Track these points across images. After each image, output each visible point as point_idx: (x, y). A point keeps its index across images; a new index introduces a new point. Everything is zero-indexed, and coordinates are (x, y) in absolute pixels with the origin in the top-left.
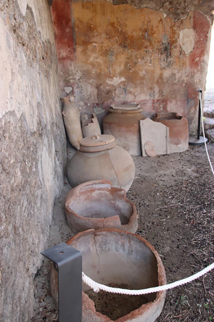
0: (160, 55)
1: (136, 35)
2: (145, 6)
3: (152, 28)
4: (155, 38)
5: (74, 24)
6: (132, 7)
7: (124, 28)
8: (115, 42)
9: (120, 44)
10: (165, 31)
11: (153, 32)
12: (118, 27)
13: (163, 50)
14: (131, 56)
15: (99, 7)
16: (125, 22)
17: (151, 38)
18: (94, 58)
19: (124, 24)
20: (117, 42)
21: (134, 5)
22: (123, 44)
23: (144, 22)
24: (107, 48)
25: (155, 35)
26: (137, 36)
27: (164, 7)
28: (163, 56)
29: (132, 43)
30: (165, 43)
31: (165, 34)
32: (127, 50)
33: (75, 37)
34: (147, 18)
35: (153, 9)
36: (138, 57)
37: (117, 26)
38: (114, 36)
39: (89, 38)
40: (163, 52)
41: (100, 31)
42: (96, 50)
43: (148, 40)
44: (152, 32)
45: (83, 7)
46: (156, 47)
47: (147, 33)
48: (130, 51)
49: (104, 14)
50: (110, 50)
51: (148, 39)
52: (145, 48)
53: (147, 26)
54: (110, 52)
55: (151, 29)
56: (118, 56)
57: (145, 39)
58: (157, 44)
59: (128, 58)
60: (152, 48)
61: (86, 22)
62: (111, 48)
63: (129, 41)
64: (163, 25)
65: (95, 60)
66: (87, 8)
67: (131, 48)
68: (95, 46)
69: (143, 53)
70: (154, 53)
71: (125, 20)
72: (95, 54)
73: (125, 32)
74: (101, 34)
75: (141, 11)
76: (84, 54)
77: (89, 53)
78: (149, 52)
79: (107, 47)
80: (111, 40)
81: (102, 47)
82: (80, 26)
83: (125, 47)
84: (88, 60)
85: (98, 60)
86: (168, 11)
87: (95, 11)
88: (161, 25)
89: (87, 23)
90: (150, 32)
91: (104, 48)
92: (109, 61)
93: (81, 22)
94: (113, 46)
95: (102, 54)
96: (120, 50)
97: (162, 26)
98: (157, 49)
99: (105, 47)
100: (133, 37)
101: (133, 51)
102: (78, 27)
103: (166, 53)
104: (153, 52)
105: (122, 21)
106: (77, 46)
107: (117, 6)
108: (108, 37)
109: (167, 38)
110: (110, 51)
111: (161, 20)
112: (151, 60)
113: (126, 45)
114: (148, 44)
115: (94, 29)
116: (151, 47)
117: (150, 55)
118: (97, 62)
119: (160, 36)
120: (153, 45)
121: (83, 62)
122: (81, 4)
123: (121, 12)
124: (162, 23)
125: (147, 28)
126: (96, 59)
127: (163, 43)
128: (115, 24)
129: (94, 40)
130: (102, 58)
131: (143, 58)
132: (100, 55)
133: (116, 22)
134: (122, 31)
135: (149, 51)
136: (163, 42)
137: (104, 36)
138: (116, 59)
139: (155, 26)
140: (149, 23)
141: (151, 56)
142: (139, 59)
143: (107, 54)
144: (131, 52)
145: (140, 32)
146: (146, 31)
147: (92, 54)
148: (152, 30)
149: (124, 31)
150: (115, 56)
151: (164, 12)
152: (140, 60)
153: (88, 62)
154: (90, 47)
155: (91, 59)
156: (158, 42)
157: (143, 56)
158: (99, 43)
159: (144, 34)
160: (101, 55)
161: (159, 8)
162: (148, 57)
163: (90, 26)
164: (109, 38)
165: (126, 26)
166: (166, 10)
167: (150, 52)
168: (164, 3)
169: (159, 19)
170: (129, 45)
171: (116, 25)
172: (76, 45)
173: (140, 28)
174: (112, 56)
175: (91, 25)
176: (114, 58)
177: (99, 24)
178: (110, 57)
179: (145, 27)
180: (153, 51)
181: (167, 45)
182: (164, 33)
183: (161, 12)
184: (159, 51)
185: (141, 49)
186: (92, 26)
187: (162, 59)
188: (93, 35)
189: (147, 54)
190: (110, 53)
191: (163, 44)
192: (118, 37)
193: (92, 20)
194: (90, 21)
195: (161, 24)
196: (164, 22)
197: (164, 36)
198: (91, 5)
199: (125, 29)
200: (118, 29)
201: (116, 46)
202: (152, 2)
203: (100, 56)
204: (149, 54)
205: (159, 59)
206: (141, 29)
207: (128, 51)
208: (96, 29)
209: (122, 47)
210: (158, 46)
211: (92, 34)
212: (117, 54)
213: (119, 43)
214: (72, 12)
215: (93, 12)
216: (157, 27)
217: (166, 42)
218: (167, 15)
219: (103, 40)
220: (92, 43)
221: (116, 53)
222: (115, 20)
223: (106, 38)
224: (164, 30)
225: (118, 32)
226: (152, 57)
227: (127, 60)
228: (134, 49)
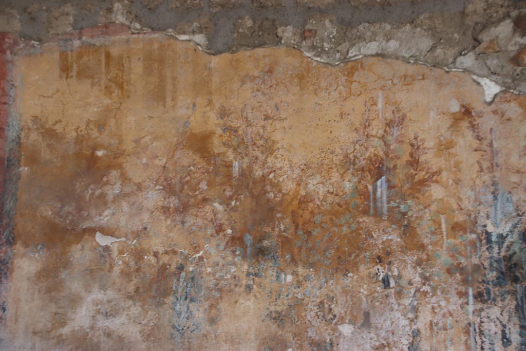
0: (471, 308)
1: (322, 190)
2: (373, 47)
3: (411, 155)
4: (434, 207)
5: (19, 144)
6: (302, 57)
7: (262, 157)
8: (210, 231)
9: (236, 241)
10: (493, 167)
11: (421, 175)
12: (230, 155)
13: (492, 275)
14: (297, 305)
15: (137, 68)
16: (264, 127)
17: (411, 207)
18: (98, 312)
19: (261, 137)
20: (220, 229)
21: (313, 48)
22: (249, 239)
23: (367, 125)
24: (165, 259)
25: (436, 192)
26: (330, 199)
27: (483, 45)
28: (495, 312)
29: (300, 232)
30: (502, 237)
31: (494, 184)
32: (272, 273)
33: (9, 205)
34: (380, 105)
35: (416, 62)
36: (337, 310)
37: (222, 149)
38: (205, 200)
39: (80, 209)
40: (495, 291)
41: (136, 174)
42: (111, 267)
43: (392, 220)
44: (413, 177)
45: (65, 69)
46: (444, 258)
47: (388, 181)
48: (289, 278)
49: (159, 95)
50: (181, 268)
51: (390, 210)
52: (380, 260)
53: (386, 144)
54: (182, 283)
55: (406, 158)
56: (223, 305)
57: (378, 214)
58: (448, 242)
59: (278, 318)
60: (419, 263)
61: (74, 134)
62: (186, 258)
63: (284, 225)
64: (479, 138)
65: (102, 323)
66: (81, 75)
67: (294, 261)
68: (107, 249)
69: (364, 291)
70: (434, 289)
71: (267, 118)
72: (103, 288)
73: (264, 178)
74: (139, 187)
75: (351, 73)
76: (49, 291)
77: (75, 285)
78: (404, 282)
79: (166, 252)
80: (190, 220)
81: (139, 255)
82: (46, 155)
83: (260, 253)
84: (63, 324)
85: (116, 324)
86: (509, 68)
87: (120, 85)
88: (465, 140)
89: (79, 140)
90: (401, 173)
91: (153, 260)
92: (174, 327)
93: (50, 134)
94: (196, 249)
95: (137, 290)
96: (233, 269)
97: (475, 144)
98: (449, 271)
99: (156, 255)
100: (305, 201)
101: (307, 278)
102: (33, 160)
103: (514, 293)
104: (426, 288)
105: (249, 124)
106: (19, 248)
107: (226, 56)
108: (173, 202)
109: (511, 208)
110: (183, 274)
111: (467, 112)
112: (416, 334)
113: (266, 243)
114: (395, 238)
115: (109, 167)
116: (411, 258)
117: (407, 302)
118: (109, 335)
119: (467, 193)
120: (422, 247)
121: (35, 333)
122: (57, 56)
123: (243, 82)
124: (473, 127)
125: (387, 154)
126: (106, 315)
127: (488, 234)
128: (216, 141)
129: (105, 218)
130: (135, 310)
131: (367, 322)
132: (130, 298)
133: (219, 131)
134: (245, 174)
135: (400, 277)
136: (490, 228)
137: (153, 198)
138: (212, 321)
139: (430, 143)
140: (396, 132)
141: (415, 310)
142: (342, 320)
143: (166, 293)
144: (299, 284)
145: (348, 176)
146: (378, 169)
147: (88, 289)
148: (414, 162)
149: (258, 173)
150: (206, 305)
151: (485, 71)
152: (346, 329)
153: (65, 331)
154: (80, 254)
155: (81, 318)
156: (456, 228)
157: (364, 305)
158: (126, 236)
159: (370, 187)
160: (137, 295)
161: (452, 52)
162: (399, 315)
163: (93, 154)
164: (177, 210)
165: (269, 149)
166: (493, 62)
167: (410, 283)
168: (485, 27)
169: (455, 107)
170: (286, 242)
171: (217, 146)
172: (11, 242)
173: (347, 156)
174: (192, 300)
175: (95, 148)
176: (199, 313)
177: (137, 141)
178: (178, 307)
179: (376, 148)
180: (426, 279)
181: (516, 248)
182: (486, 177)
183: (466, 70)
184: (465, 282)
185: (355, 265)
186: (100, 153)
187: (492, 328)
188: (103, 196)
189: (387, 296)
190: (179, 285)
191: (489, 241)
192: (226, 202)
193: (101, 126)
194: (95, 133)
195: (469, 135)
196: (488, 122)
197: (490, 197)
198: (100, 60)
199: (265, 162)
200: (229, 166)
201: (213, 251)
202: (408, 27)
203: (131, 302)
204: (399, 294)
205: (467, 332)
206: (348, 163)
207: (278, 277)
208: (120, 167)
209: (244, 256)
210: (454, 252)
211: (98, 192)
212: (217, 295)
213: (229, 231)
214: (12, 93)
215: (108, 91)
216: (445, 147)
217: (505, 229)
218: (504, 84)
219: (146, 217)
220: (92, 231)
221: (211, 284)
222: (213, 121)
223: (165, 210)
224: (486, 165)
225: (229, 176)
226: (425, 317)
227: (274, 327)
228: (312, 265)
